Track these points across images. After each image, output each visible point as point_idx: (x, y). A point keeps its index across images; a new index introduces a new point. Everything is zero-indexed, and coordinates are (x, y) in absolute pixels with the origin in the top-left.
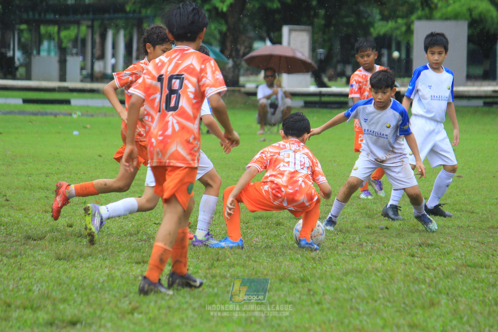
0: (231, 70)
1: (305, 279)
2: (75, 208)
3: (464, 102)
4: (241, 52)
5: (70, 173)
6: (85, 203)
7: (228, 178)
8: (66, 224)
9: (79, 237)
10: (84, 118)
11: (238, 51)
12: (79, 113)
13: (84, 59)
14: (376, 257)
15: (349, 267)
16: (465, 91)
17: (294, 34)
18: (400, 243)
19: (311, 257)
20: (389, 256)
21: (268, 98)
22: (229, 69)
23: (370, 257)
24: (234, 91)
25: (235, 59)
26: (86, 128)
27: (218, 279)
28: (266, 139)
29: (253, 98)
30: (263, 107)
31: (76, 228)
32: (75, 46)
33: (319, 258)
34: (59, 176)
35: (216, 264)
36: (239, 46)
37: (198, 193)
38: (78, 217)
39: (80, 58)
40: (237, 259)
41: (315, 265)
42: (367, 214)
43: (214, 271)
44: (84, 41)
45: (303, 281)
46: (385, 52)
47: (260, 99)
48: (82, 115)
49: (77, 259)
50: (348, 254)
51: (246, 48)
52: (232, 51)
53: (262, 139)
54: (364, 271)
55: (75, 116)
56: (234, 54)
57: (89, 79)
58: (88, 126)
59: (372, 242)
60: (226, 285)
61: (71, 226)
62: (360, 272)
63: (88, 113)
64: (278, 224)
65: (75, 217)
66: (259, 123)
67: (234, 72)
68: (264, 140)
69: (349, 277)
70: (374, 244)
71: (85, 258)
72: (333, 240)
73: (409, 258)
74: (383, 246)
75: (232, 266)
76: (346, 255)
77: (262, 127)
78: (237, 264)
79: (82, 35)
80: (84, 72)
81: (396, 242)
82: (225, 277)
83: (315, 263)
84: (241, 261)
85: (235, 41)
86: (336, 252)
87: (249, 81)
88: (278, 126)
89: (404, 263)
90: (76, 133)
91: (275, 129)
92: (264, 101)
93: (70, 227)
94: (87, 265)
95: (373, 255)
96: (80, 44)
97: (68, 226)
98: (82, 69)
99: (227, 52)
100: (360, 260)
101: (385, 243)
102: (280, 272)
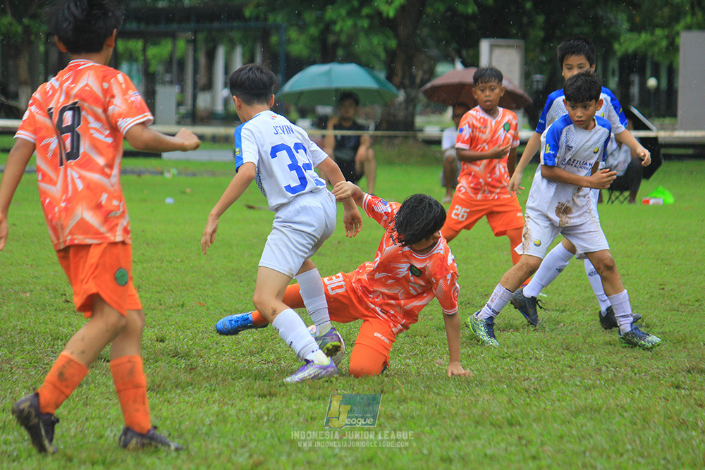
0: (404, 105)
1: (514, 422)
2: (168, 313)
4: (418, 80)
5: (161, 260)
6: (183, 305)
8: (154, 337)
9: (174, 357)
10: (182, 179)
11: (413, 78)
12: (174, 171)
13: (182, 91)
14: (621, 389)
15: (580, 403)
17: (497, 52)
18: (658, 368)
19: (523, 389)
20: (641, 387)
22: (400, 104)
23: (613, 388)
24: (407, 137)
25: (409, 90)
26: (184, 193)
27: (382, 420)
29: (434, 148)
30: (451, 162)
31: (170, 345)
32: (168, 69)
33: (535, 389)
34: (145, 265)
36: (414, 71)
38: (173, 327)
39: (176, 89)
40: (411, 390)
41: (528, 400)
44: (182, 64)
45: (511, 424)
46: (636, 79)
47: (446, 150)
48: (180, 174)
49: (171, 391)
50: (578, 383)
51: (425, 72)
52: (403, 78)
54: (603, 410)
55: (168, 176)
56: (407, 82)
57: (189, 120)
58: (188, 190)
59: (615, 365)
61: (162, 341)
62: (598, 411)
63: (187, 172)
65: (169, 327)
66: (444, 185)
67: (407, 108)
69: (581, 419)
70: (618, 369)
71: (183, 388)
72: (555, 362)
73: (672, 390)
74: (633, 371)
75: (403, 400)
76: (576, 385)
77: (449, 193)
78: (411, 399)
79: (178, 54)
80: (183, 110)
81: (651, 366)
82: (393, 417)
83: (529, 397)
84: (418, 394)
85: (409, 62)
86: (560, 381)
87: (429, 123)
89: (664, 398)
90: (169, 200)
92: (451, 154)
93: (160, 341)
94: (187, 399)
95: (617, 385)
96: (175, 67)
97: (157, 341)
98: (179, 104)
99: (397, 79)
100: (596, 393)
101: (635, 367)
102: (476, 411)
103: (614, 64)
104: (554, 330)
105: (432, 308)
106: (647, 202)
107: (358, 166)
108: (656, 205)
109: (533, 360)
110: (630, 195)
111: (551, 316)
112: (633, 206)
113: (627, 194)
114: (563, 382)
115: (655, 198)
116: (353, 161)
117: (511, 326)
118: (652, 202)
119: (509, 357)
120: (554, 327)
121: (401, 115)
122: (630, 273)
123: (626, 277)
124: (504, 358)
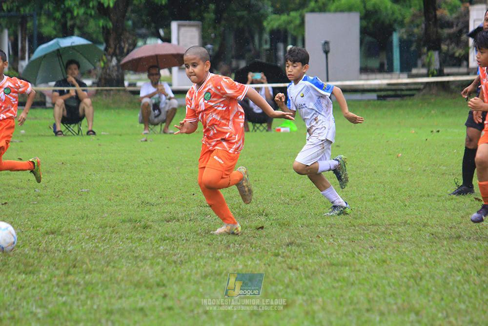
0: (116, 68)
1: (161, 284)
3: (358, 96)
4: (125, 50)
7: (102, 180)
11: (121, 49)
14: (239, 259)
15: (209, 269)
16: (359, 85)
17: (183, 30)
18: (269, 244)
19: (172, 261)
20: (253, 257)
21: (150, 96)
22: (113, 67)
23: (234, 258)
24: (119, 90)
25: (119, 57)
27: (70, 286)
28: (148, 139)
30: (147, 106)
33: (181, 261)
35: (72, 270)
36: (122, 44)
37: (68, 197)
40: (95, 265)
41: (175, 269)
42: (239, 214)
43: (69, 278)
45: (158, 285)
46: (281, 46)
47: (143, 98)
50: (211, 256)
51: (130, 45)
52: (115, 49)
53: (144, 139)
54: (223, 274)
56: (118, 51)
59: (239, 243)
60: (77, 293)
62: (220, 274)
64: (145, 227)
66: (141, 122)
67: (118, 71)
68: (146, 140)
69: (208, 281)
70: (241, 245)
72: (200, 242)
73: (273, 258)
74: (251, 246)
75: (89, 272)
76: (209, 257)
77: (146, 127)
78: (94, 271)
81: (264, 243)
82: (78, 284)
83: (176, 267)
84: (99, 268)
85: (118, 39)
86: (199, 255)
88: (161, 125)
89: (268, 263)
91: (158, 128)
92: (147, 100)
95: (237, 256)
99: (111, 50)
100: (222, 262)
101: (253, 244)
102: (137, 278)
103: (266, 36)
104: (203, 219)
105: (121, 207)
106: (279, 130)
107: (80, 111)
108: (285, 133)
109: (185, 241)
110: (268, 125)
111: (201, 211)
112: (269, 133)
113: (265, 125)
114: (201, 255)
115: (284, 127)
116: (77, 108)
117: (174, 218)
118: (282, 130)
119: (168, 239)
120: (203, 218)
121: (115, 74)
122: (260, 179)
123: (257, 182)
124: (164, 240)
